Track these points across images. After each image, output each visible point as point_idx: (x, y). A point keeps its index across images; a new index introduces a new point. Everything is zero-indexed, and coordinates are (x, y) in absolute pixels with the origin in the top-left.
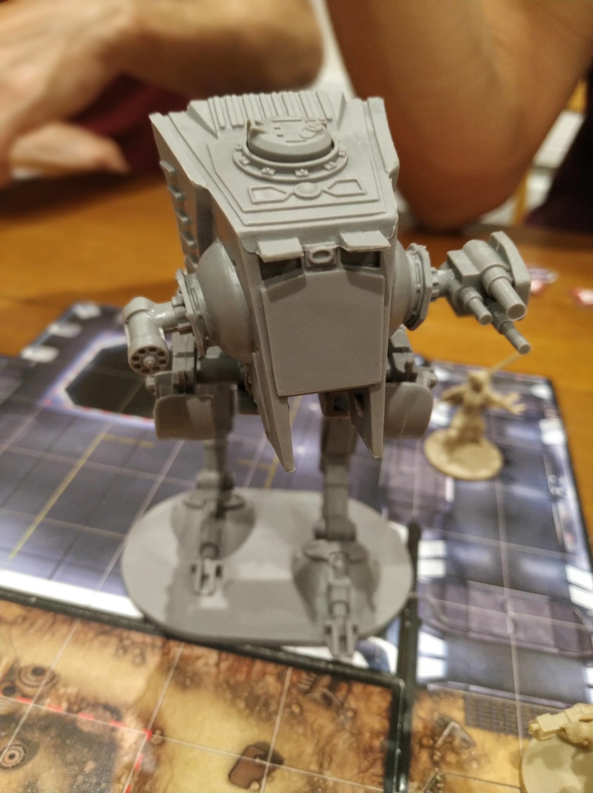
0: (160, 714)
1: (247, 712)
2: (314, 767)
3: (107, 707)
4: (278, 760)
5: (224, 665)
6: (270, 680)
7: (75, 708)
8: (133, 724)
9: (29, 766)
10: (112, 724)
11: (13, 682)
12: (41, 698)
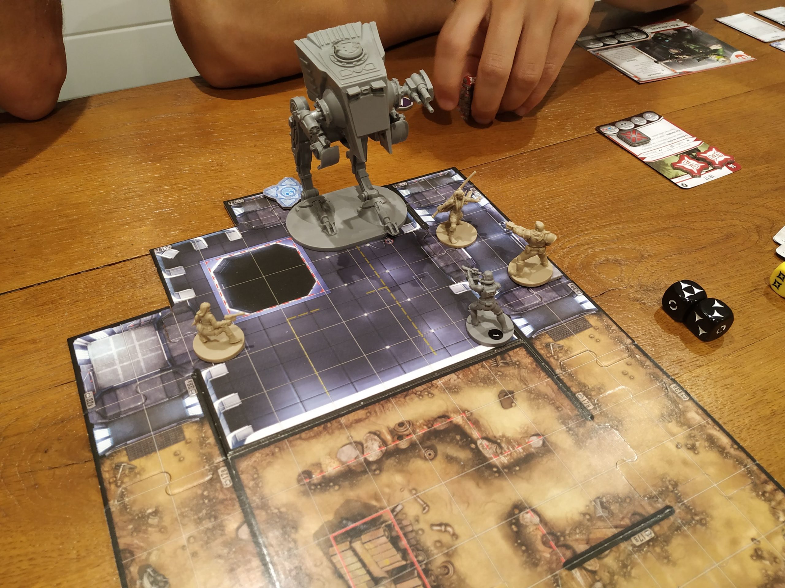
0: (460, 406)
1: (486, 385)
2: (524, 386)
3: (440, 417)
4: (512, 392)
5: (461, 376)
6: (481, 370)
7: (430, 425)
8: (455, 416)
9: (439, 452)
10: (449, 421)
11: (397, 434)
12: (414, 432)
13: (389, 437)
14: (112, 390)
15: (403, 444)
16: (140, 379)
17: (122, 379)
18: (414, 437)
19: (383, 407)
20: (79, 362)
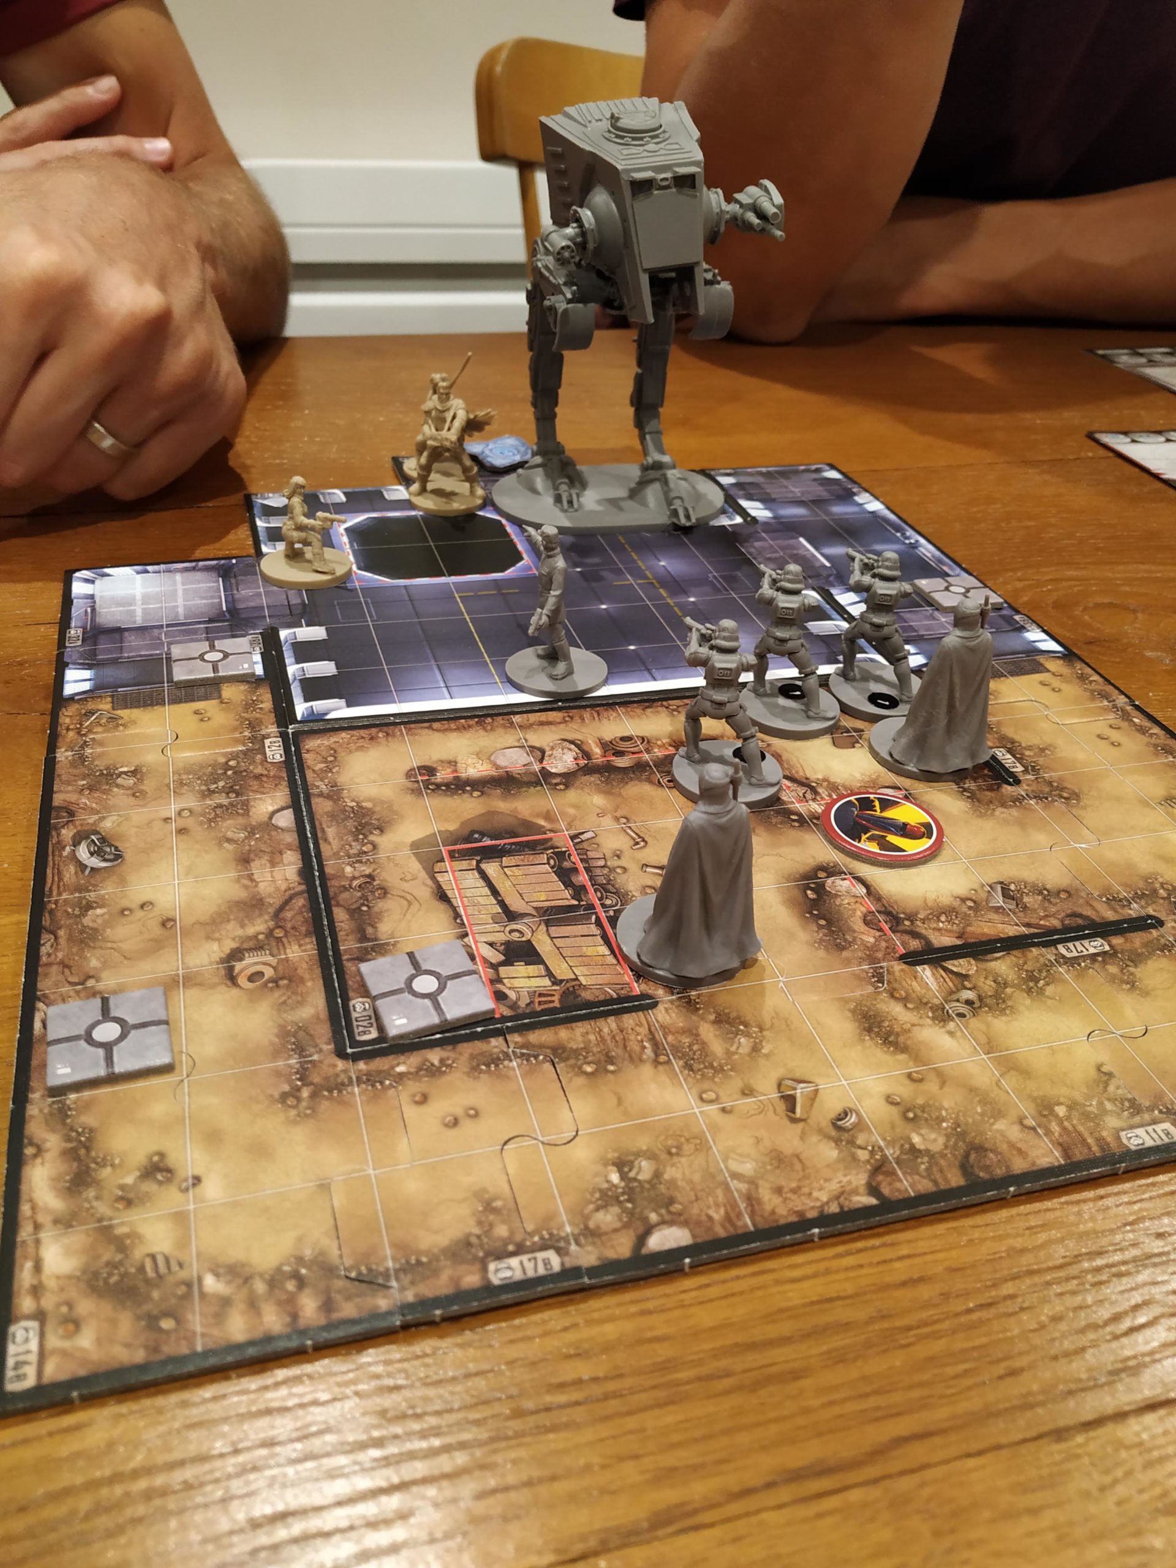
11: (613, 749)
12: (648, 751)
13: (597, 751)
14: (117, 632)
15: (622, 762)
16: (168, 626)
17: (139, 621)
18: (646, 757)
19: (599, 715)
20: (73, 595)
